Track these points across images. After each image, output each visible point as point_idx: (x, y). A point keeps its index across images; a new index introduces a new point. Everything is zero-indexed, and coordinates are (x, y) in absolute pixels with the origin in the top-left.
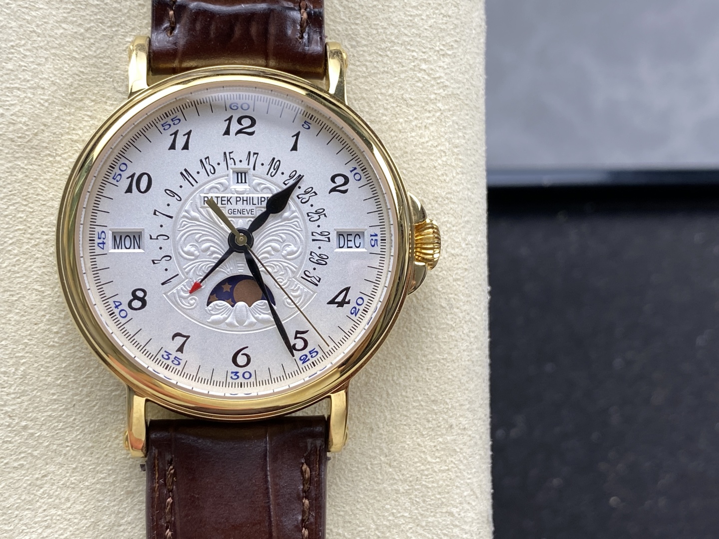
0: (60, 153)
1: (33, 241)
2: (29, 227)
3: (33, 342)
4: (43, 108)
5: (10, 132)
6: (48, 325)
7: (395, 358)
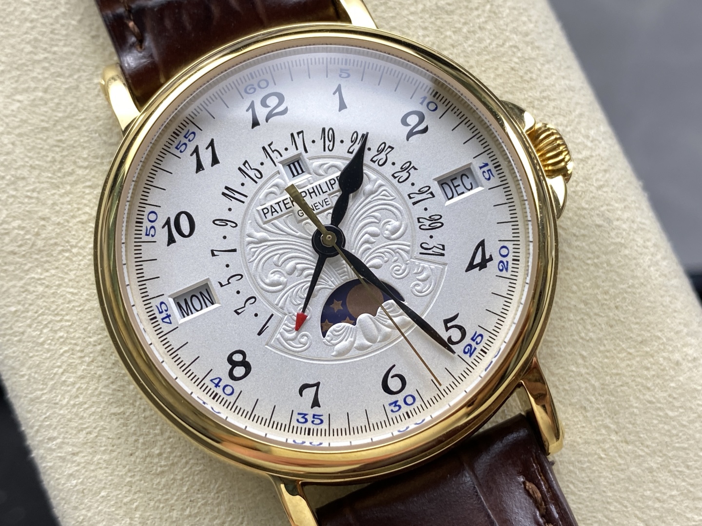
0: (74, 244)
1: (87, 359)
2: (75, 344)
3: (137, 478)
4: (34, 201)
5: (7, 245)
6: (146, 449)
7: (571, 311)
